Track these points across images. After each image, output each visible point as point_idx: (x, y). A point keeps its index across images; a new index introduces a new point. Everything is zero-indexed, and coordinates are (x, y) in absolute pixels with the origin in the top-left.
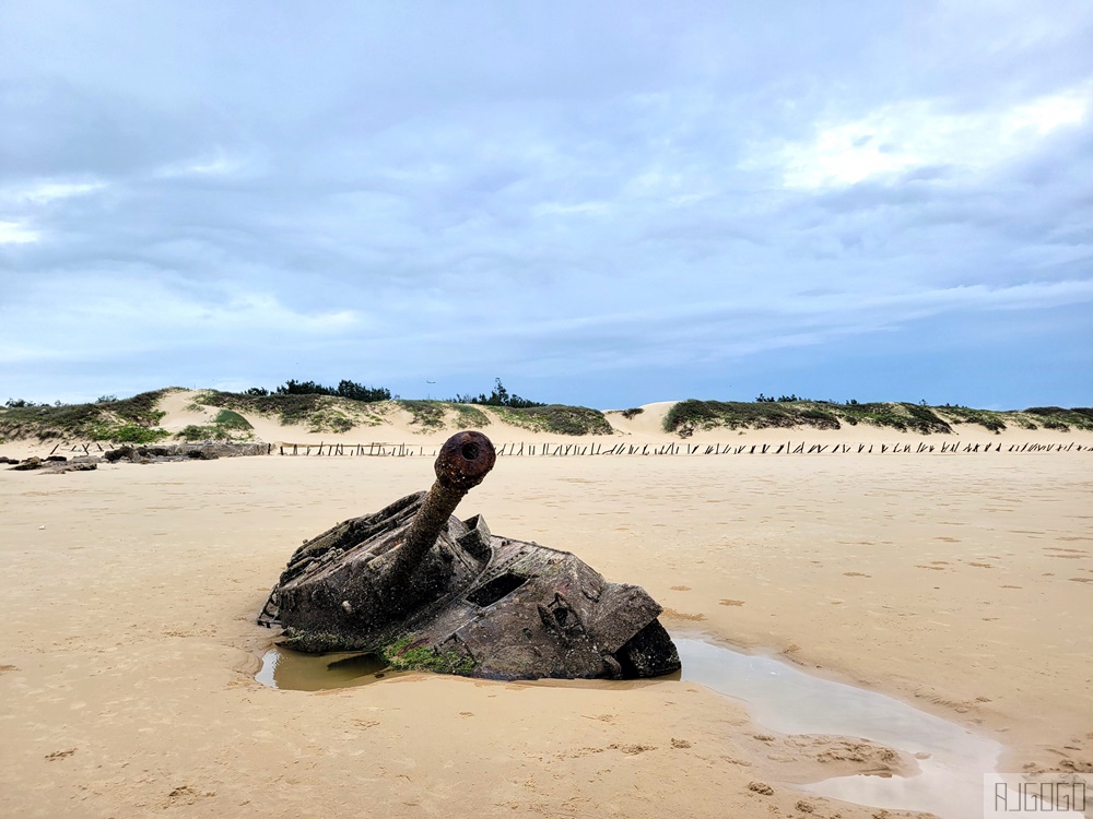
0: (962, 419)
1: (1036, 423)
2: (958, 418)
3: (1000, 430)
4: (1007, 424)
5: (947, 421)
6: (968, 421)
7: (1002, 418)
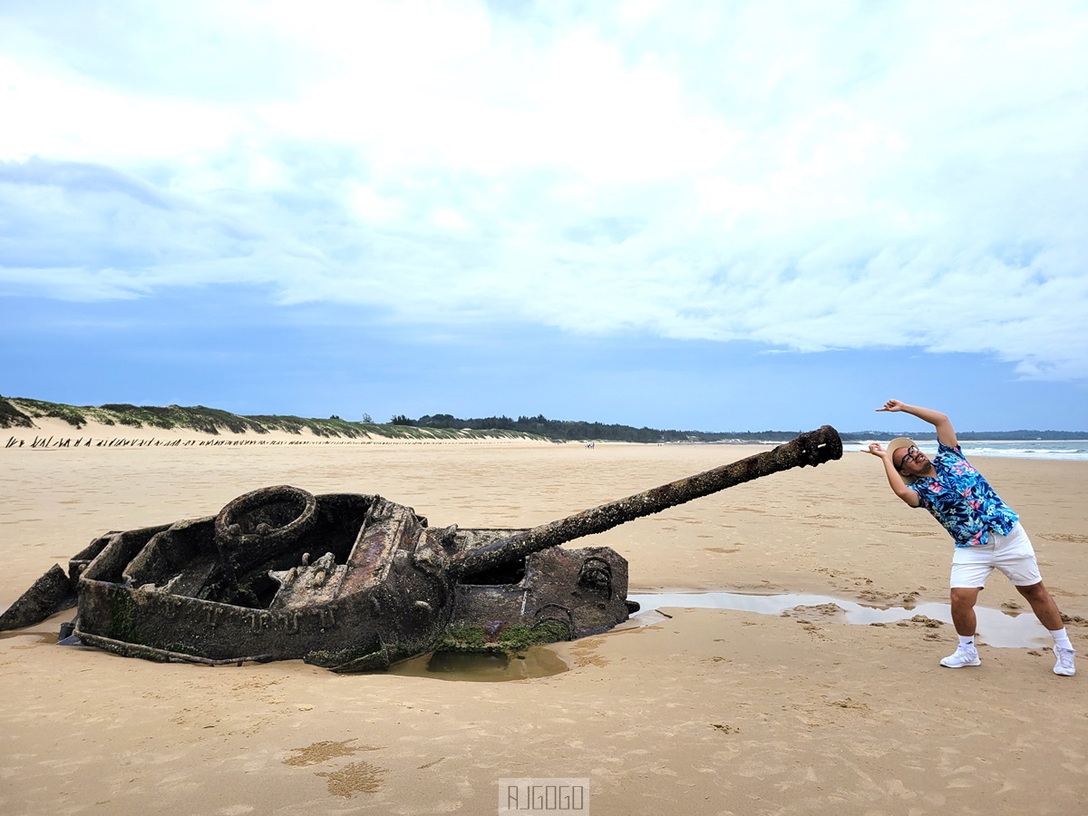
0: (42, 413)
1: (114, 419)
2: (39, 411)
3: (81, 425)
4: (87, 419)
5: (27, 414)
6: (49, 415)
7: (82, 413)
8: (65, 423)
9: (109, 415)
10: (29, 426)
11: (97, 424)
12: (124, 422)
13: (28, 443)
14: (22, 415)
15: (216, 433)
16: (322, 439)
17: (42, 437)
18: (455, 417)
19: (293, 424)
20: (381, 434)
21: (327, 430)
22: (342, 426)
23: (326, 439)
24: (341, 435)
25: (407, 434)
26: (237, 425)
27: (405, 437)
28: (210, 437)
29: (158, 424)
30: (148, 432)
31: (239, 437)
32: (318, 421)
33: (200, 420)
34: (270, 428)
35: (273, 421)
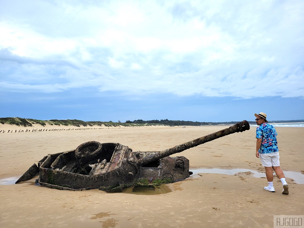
1: (53, 124)
2: (34, 122)
4: (46, 124)
6: (36, 123)
7: (45, 122)
8: (40, 125)
9: (52, 122)
10: (31, 126)
11: (49, 125)
12: (56, 124)
13: (31, 131)
14: (30, 123)
15: (79, 126)
16: (107, 127)
17: (34, 129)
18: (143, 120)
19: (99, 123)
20: (123, 126)
21: (108, 125)
22: (112, 124)
23: (108, 127)
24: (112, 126)
25: (130, 125)
26: (85, 124)
27: (130, 126)
28: (78, 128)
29: (64, 125)
30: (62, 127)
31: (85, 127)
32: (106, 122)
33: (75, 123)
34: (93, 125)
35: (94, 123)
